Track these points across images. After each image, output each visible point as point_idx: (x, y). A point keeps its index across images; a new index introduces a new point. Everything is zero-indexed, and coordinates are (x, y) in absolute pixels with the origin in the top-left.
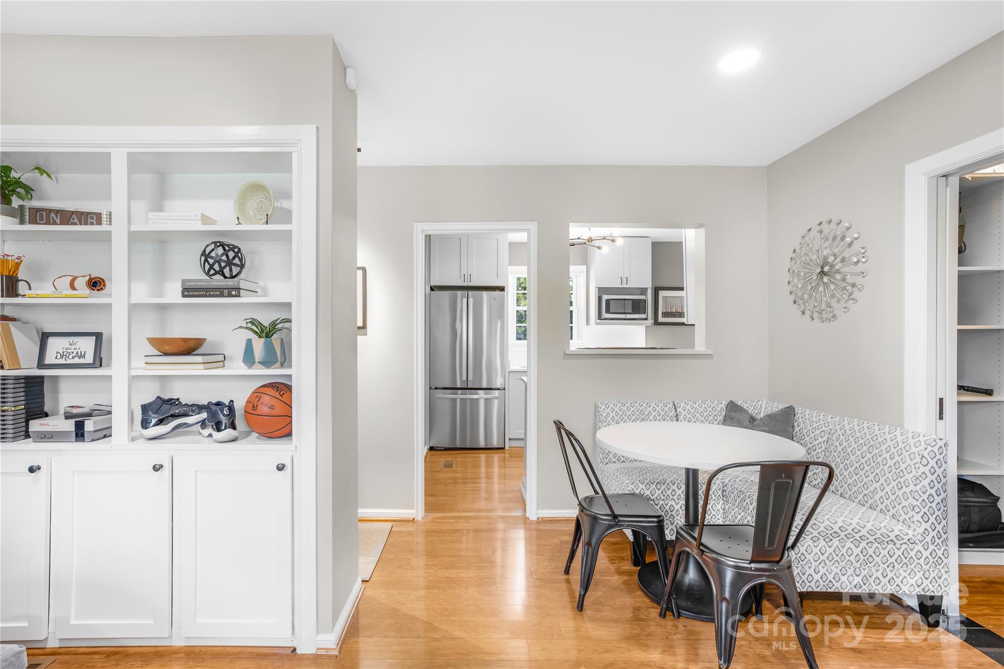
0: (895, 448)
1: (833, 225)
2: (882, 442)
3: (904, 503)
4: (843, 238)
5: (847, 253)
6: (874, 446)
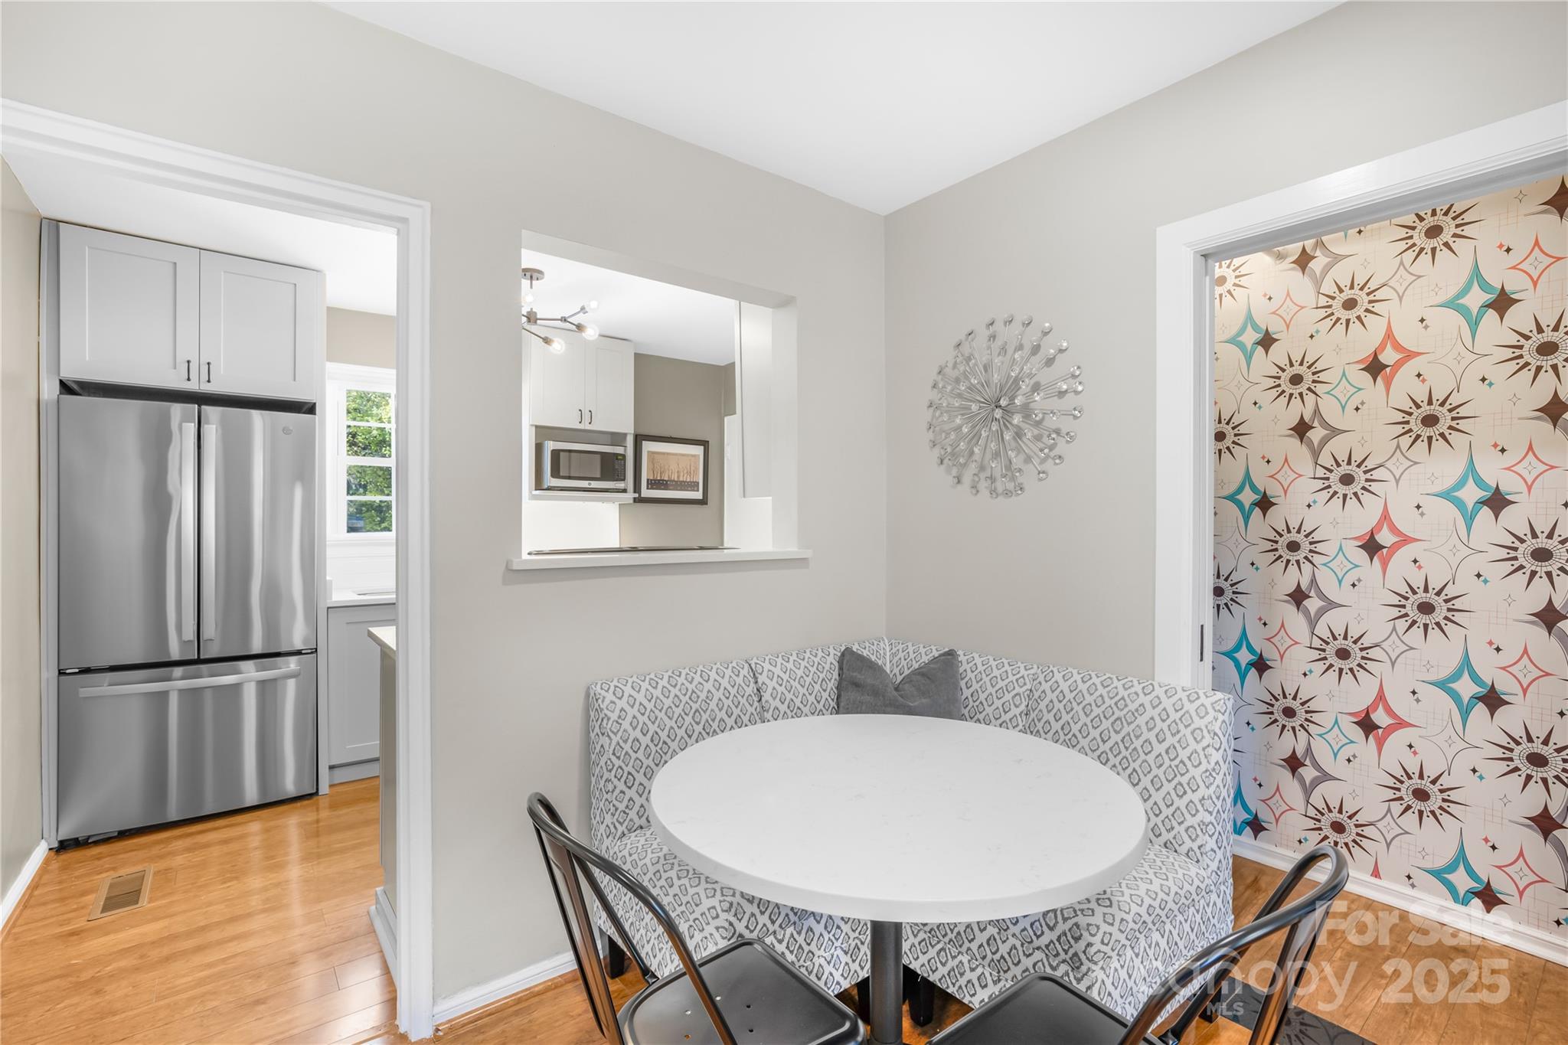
1: (1016, 328)
3: (1190, 821)
4: (1036, 349)
5: (1045, 376)
6: (1123, 719)
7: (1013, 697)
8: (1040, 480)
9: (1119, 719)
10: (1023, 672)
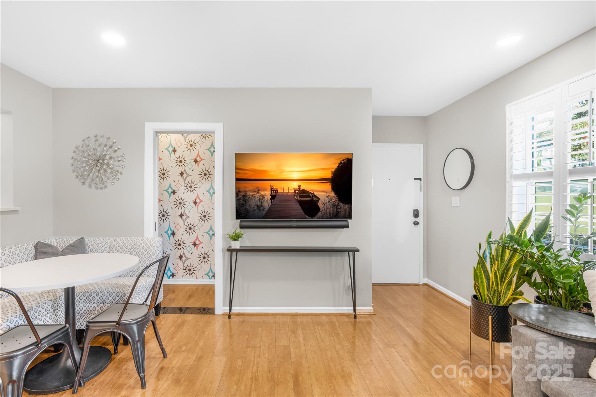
0: (146, 246)
2: (140, 245)
6: (136, 248)
7: (104, 248)
8: (113, 185)
9: (135, 248)
10: (107, 241)
